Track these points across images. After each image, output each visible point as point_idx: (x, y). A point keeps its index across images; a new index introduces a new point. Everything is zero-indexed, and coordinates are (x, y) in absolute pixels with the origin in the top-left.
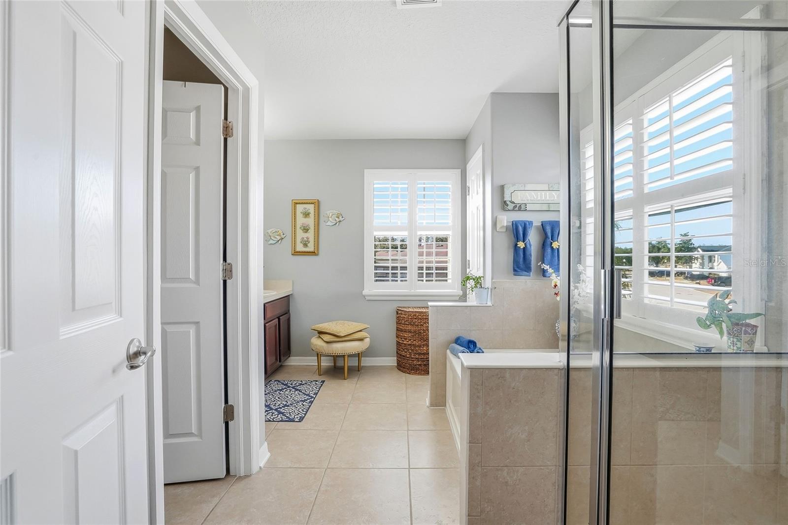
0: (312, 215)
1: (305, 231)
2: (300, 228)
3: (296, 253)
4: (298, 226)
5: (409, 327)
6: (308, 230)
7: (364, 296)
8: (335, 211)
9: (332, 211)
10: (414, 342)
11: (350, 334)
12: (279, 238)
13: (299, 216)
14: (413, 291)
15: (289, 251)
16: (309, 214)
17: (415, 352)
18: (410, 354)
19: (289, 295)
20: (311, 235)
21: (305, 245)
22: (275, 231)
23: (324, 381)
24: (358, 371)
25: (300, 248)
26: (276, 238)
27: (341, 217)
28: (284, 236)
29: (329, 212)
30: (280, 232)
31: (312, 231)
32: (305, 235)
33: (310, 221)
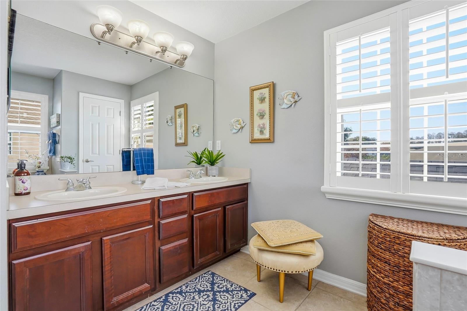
0: (267, 100)
1: (261, 117)
2: (257, 115)
3: (254, 141)
4: (255, 113)
5: (387, 256)
6: (264, 115)
7: (324, 193)
8: (290, 91)
9: (287, 91)
10: (395, 284)
11: (289, 245)
12: (239, 126)
13: (256, 102)
14: (400, 194)
15: (248, 139)
16: (264, 99)
17: (397, 300)
18: (387, 299)
19: (248, 183)
20: (266, 121)
21: (262, 132)
22: (236, 120)
23: (255, 294)
24: (308, 289)
25: (257, 135)
26: (237, 127)
27: (296, 97)
28: (244, 124)
29: (283, 93)
30: (241, 121)
31: (267, 116)
32: (261, 122)
33: (266, 106)
